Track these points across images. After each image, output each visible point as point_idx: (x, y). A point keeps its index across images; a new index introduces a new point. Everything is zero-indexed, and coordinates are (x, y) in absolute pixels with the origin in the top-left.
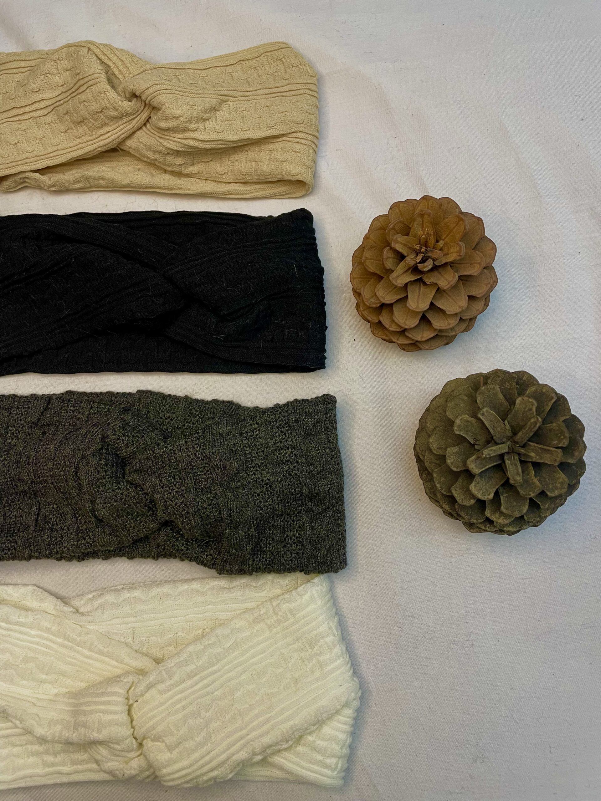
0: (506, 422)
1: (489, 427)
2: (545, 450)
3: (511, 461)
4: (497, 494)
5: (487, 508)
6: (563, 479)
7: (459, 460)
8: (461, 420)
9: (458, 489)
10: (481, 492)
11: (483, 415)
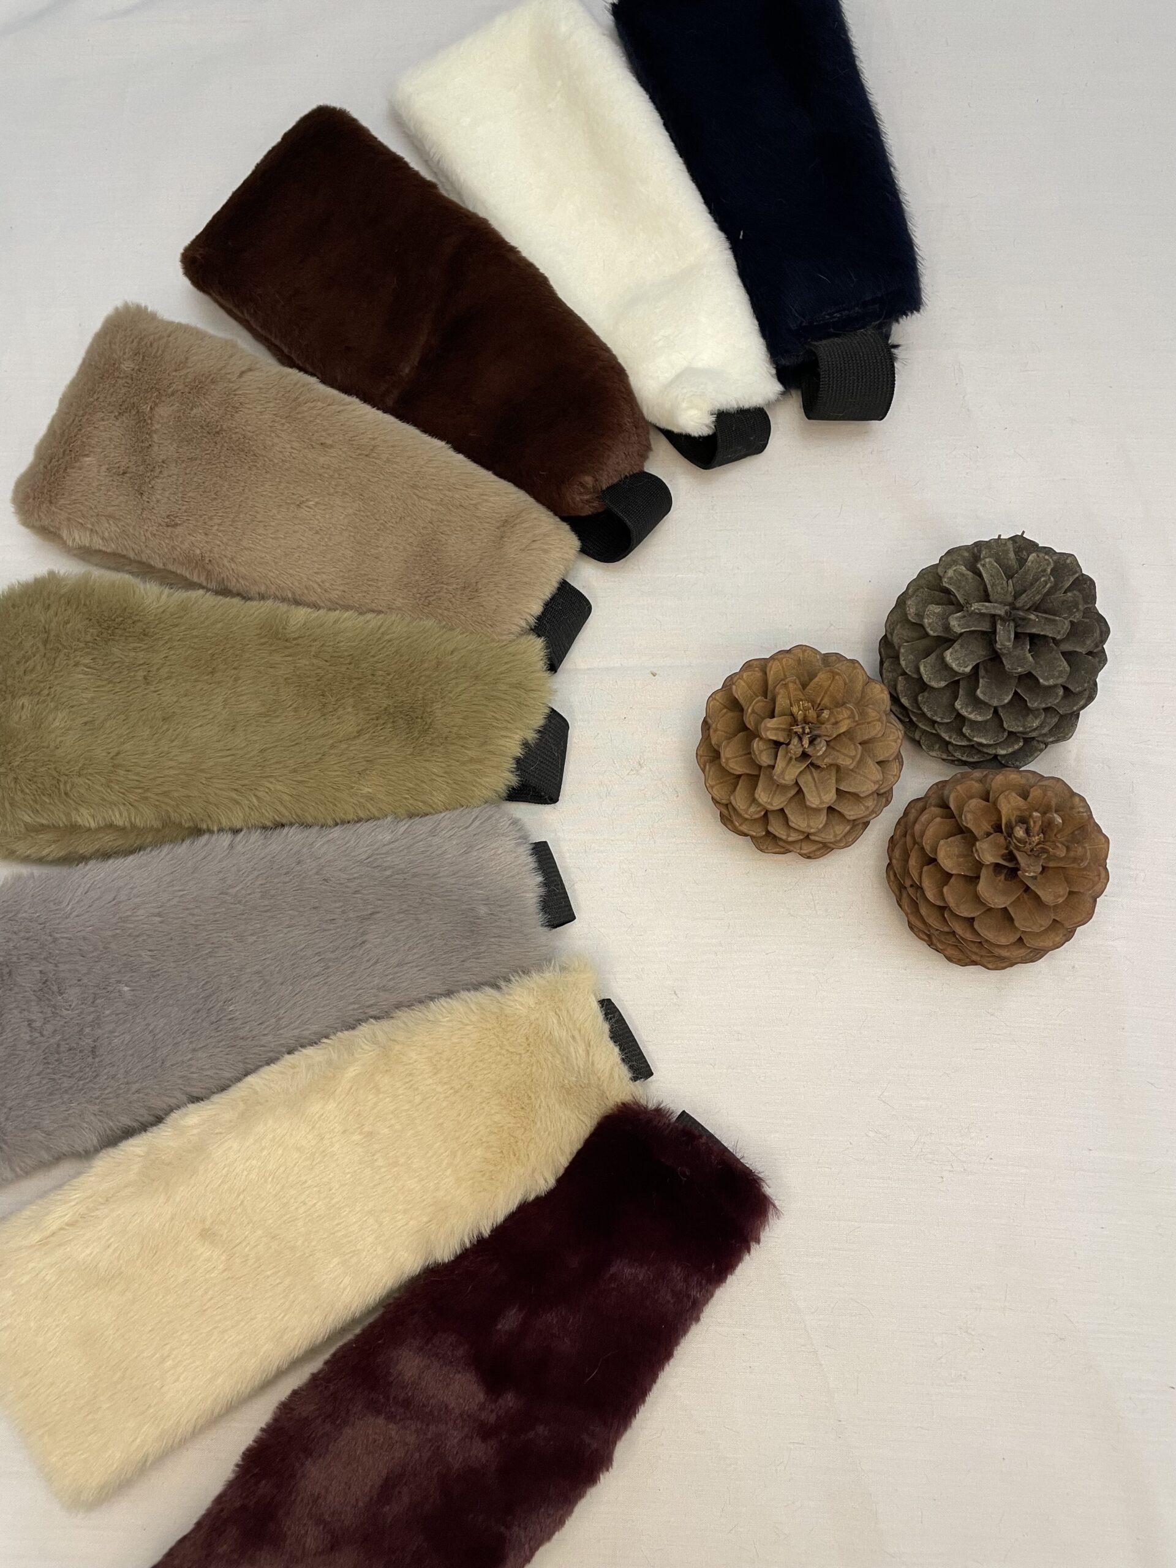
0: (1010, 581)
1: (987, 582)
2: (1050, 620)
3: (1004, 627)
4: (976, 668)
5: (959, 699)
6: (1064, 668)
7: (940, 623)
8: (955, 570)
9: (928, 666)
10: (957, 662)
11: (984, 566)
